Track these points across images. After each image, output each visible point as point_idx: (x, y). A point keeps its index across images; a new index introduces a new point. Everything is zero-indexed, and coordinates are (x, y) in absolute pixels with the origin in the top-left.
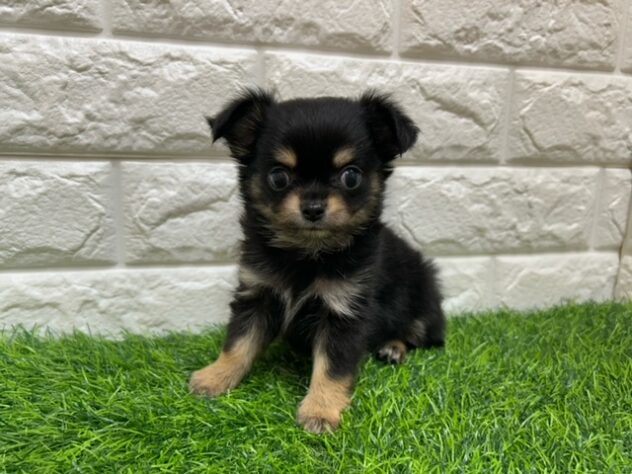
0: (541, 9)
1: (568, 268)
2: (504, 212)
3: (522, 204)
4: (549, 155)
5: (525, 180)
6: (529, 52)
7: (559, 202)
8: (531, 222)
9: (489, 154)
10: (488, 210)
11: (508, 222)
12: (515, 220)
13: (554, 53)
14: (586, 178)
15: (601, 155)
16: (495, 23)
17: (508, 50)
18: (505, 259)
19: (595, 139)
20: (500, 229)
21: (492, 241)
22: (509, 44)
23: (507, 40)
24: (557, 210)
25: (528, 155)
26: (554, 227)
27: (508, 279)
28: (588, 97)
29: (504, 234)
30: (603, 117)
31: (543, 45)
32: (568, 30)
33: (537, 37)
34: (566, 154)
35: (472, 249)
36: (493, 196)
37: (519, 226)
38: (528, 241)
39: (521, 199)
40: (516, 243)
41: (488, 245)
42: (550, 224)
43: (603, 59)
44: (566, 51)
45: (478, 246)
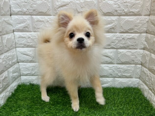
0: (122, 41)
1: (128, 81)
2: (116, 72)
3: (119, 71)
4: (124, 63)
5: (119, 67)
6: (120, 47)
7: (126, 70)
8: (121, 73)
9: (112, 63)
10: (112, 71)
11: (116, 73)
12: (117, 73)
13: (125, 47)
14: (132, 66)
15: (135, 63)
16: (113, 43)
17: (115, 47)
18: (116, 79)
19: (133, 61)
20: (115, 74)
21: (114, 76)
22: (116, 46)
23: (115, 46)
24: (126, 72)
25: (120, 63)
26: (125, 74)
27: (117, 82)
28: (131, 54)
29: (116, 75)
30: (135, 57)
31: (122, 46)
32: (127, 44)
33: (121, 45)
34: (127, 63)
35: (110, 77)
36: (113, 69)
37: (118, 74)
38: (120, 76)
39: (119, 70)
40: (118, 77)
41: (113, 77)
42: (124, 74)
43: (135, 48)
44: (127, 47)
45: (111, 76)
